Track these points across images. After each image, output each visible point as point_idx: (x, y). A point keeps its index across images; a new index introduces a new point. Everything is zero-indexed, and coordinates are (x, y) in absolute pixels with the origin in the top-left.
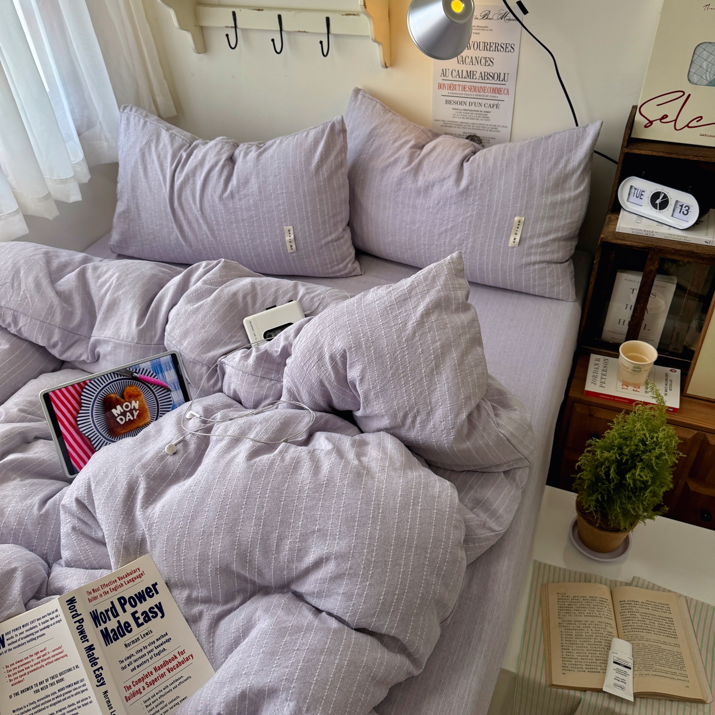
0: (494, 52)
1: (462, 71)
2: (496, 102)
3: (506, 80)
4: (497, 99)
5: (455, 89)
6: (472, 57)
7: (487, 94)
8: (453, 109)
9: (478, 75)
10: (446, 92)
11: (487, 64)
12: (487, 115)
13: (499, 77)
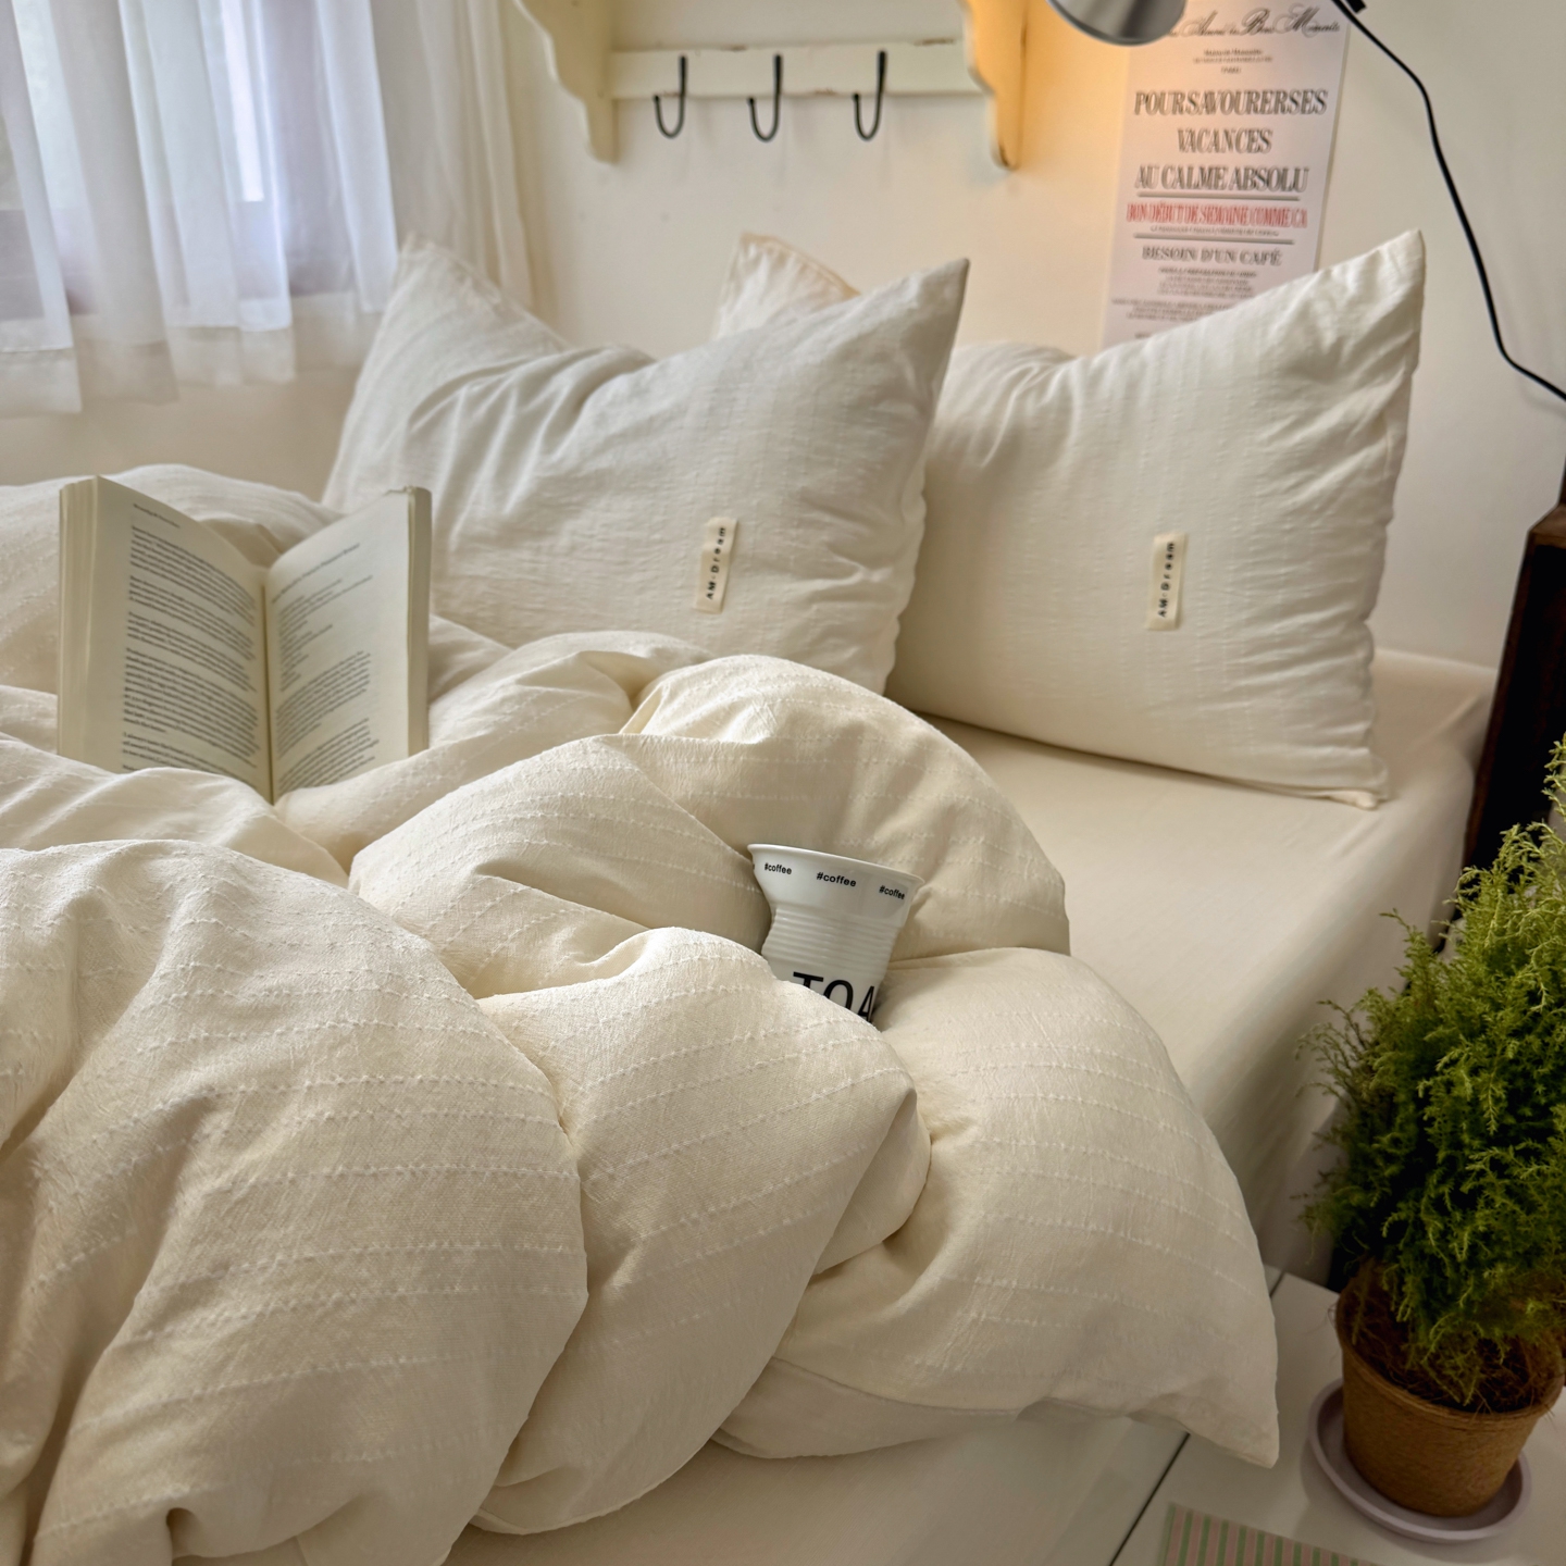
0: (1273, 116)
1: (1190, 169)
2: (1270, 248)
3: (1300, 185)
4: (1274, 238)
5: (1169, 217)
6: (1216, 134)
7: (1250, 227)
8: (1164, 270)
9: (1228, 177)
10: (1145, 226)
11: (1254, 146)
12: (1245, 282)
13: (1282, 178)
